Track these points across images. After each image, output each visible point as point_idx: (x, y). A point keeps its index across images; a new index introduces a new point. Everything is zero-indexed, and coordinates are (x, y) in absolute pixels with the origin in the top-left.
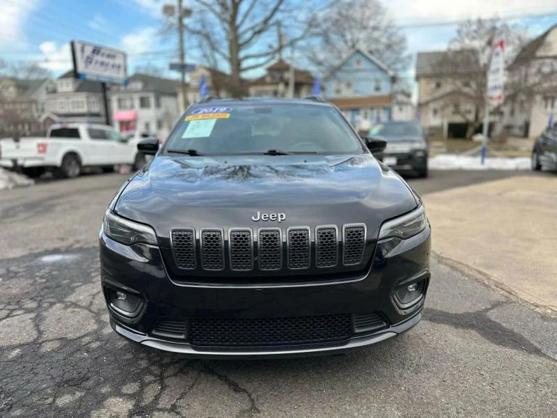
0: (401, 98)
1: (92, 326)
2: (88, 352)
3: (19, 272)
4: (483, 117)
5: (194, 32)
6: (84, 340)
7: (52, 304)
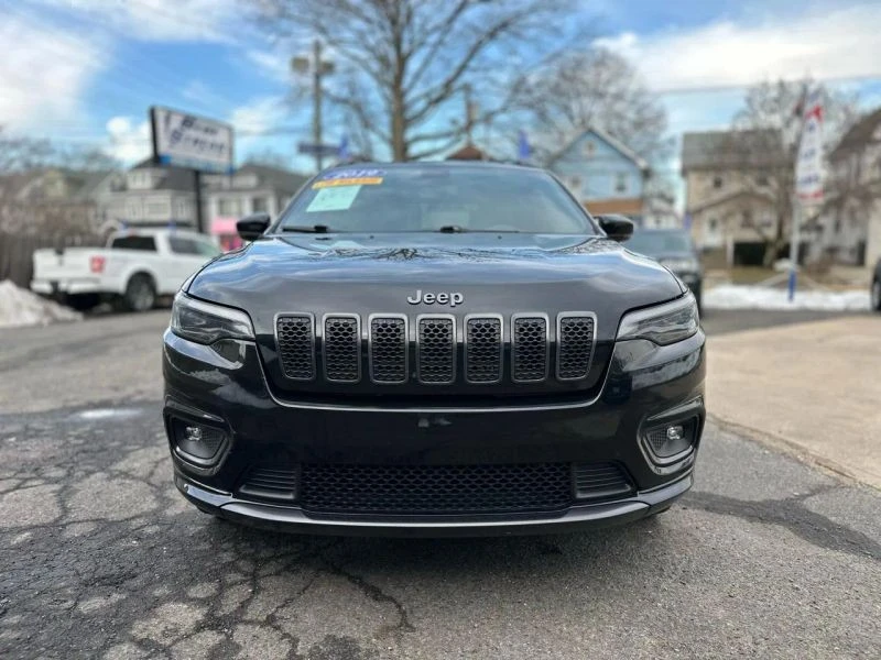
0: (658, 204)
1: (150, 504)
2: (139, 539)
3: (43, 430)
4: (791, 233)
5: (337, 101)
6: (134, 522)
7: (88, 473)
